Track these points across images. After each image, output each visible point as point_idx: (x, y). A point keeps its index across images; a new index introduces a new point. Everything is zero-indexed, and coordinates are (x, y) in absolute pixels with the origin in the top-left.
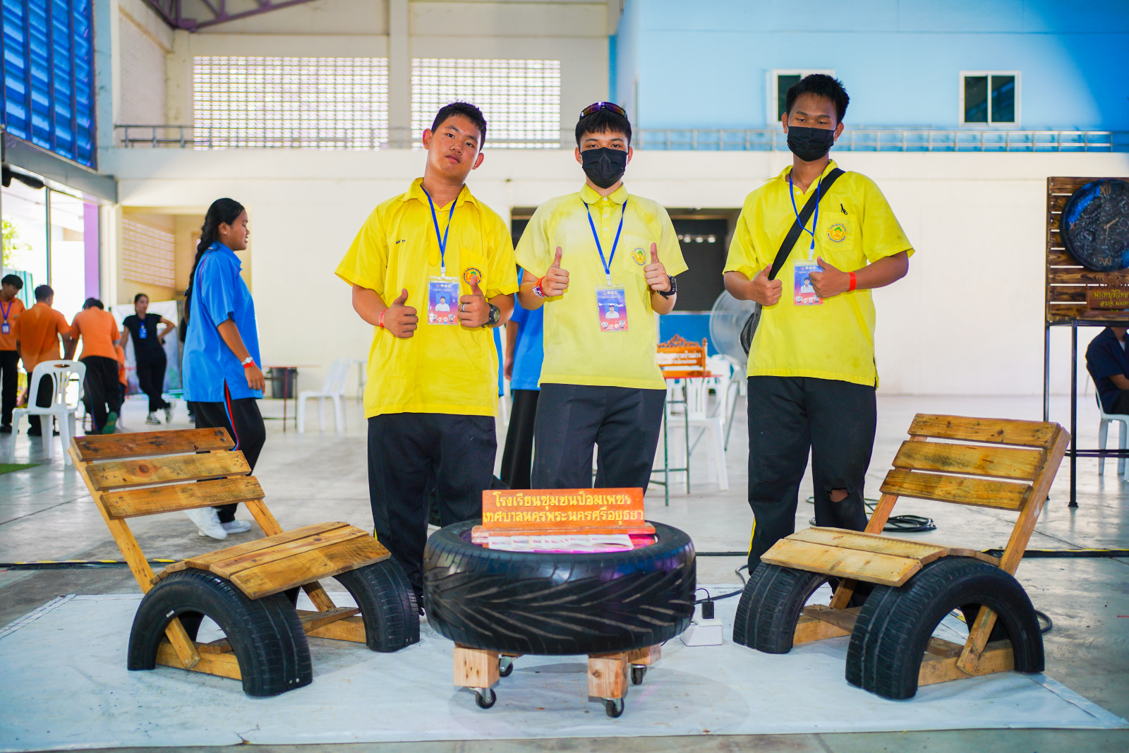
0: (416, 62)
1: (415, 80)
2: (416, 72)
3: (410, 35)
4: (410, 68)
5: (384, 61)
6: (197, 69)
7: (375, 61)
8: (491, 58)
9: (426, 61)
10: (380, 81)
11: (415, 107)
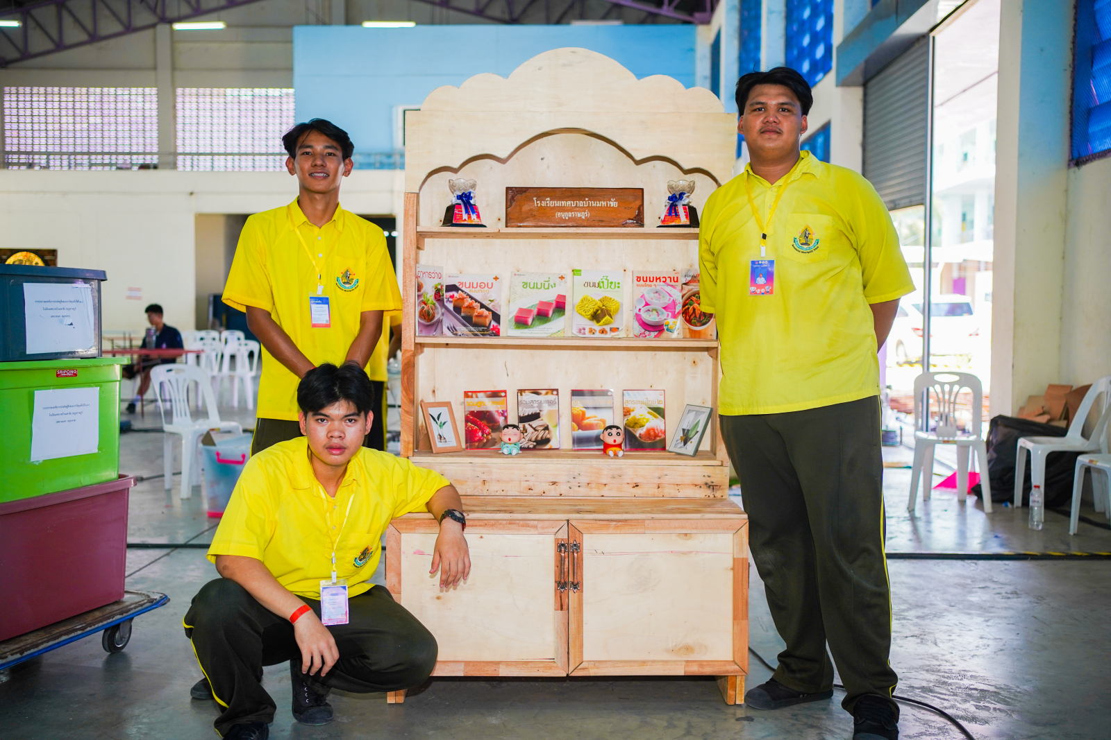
0: (179, 91)
1: (179, 106)
2: (179, 100)
3: (174, 68)
4: (175, 96)
5: (154, 90)
6: (7, 98)
7: (147, 90)
8: (240, 87)
9: (187, 90)
10: (152, 106)
11: (179, 127)
